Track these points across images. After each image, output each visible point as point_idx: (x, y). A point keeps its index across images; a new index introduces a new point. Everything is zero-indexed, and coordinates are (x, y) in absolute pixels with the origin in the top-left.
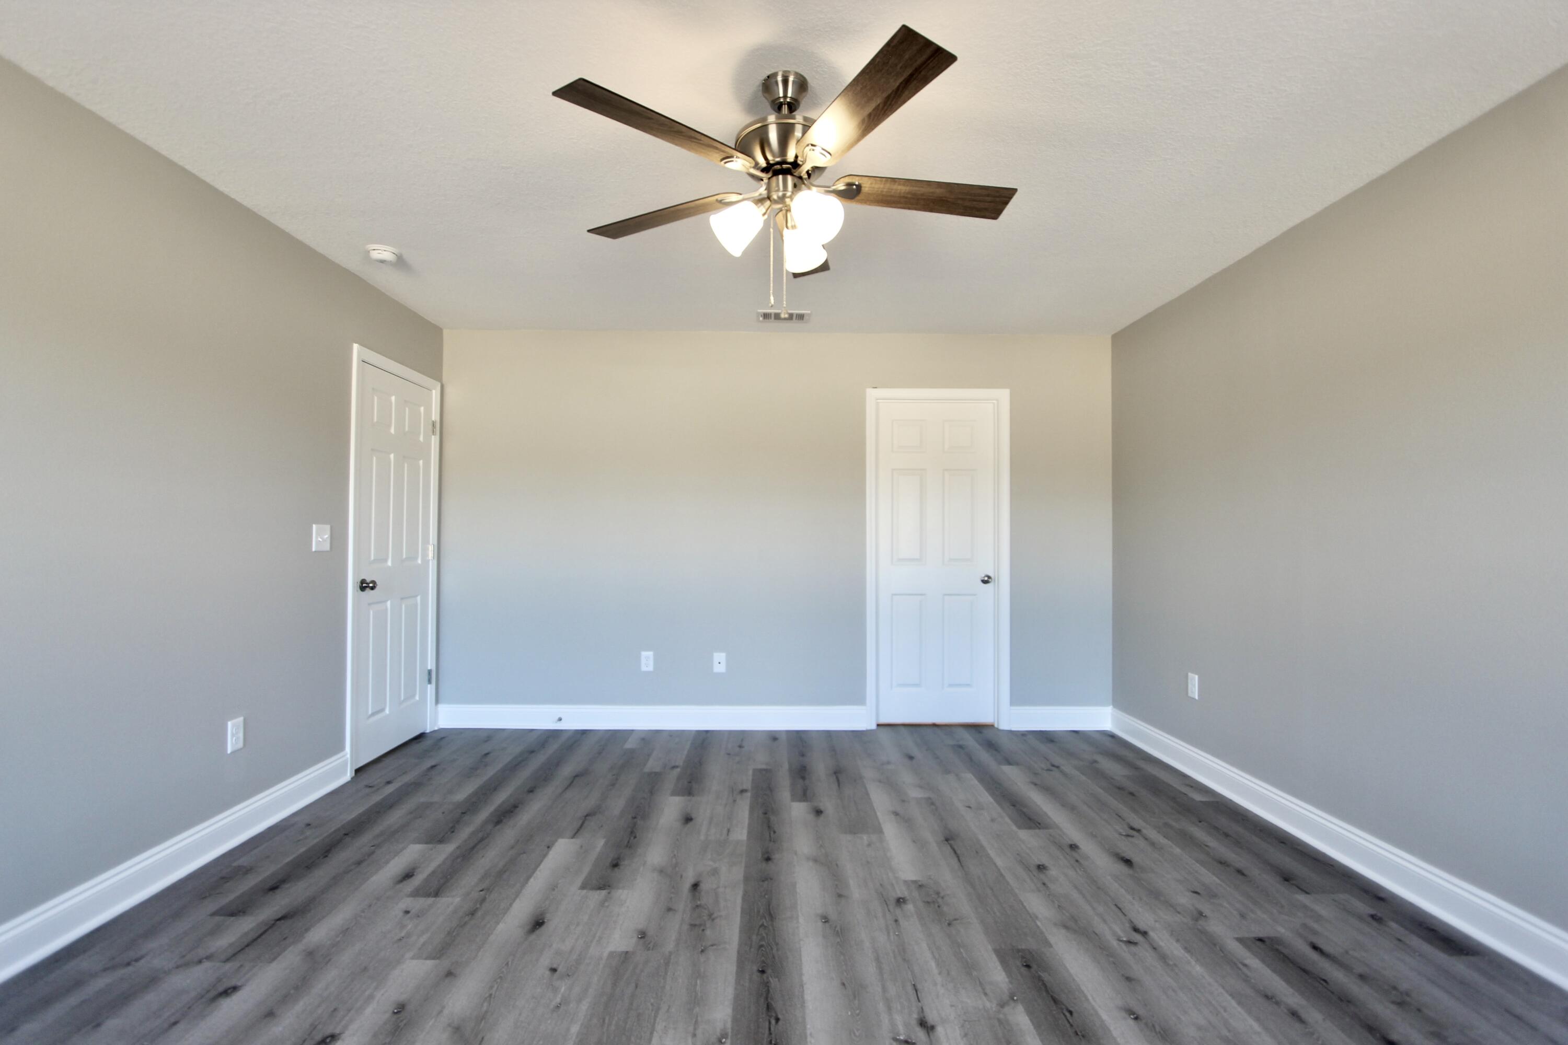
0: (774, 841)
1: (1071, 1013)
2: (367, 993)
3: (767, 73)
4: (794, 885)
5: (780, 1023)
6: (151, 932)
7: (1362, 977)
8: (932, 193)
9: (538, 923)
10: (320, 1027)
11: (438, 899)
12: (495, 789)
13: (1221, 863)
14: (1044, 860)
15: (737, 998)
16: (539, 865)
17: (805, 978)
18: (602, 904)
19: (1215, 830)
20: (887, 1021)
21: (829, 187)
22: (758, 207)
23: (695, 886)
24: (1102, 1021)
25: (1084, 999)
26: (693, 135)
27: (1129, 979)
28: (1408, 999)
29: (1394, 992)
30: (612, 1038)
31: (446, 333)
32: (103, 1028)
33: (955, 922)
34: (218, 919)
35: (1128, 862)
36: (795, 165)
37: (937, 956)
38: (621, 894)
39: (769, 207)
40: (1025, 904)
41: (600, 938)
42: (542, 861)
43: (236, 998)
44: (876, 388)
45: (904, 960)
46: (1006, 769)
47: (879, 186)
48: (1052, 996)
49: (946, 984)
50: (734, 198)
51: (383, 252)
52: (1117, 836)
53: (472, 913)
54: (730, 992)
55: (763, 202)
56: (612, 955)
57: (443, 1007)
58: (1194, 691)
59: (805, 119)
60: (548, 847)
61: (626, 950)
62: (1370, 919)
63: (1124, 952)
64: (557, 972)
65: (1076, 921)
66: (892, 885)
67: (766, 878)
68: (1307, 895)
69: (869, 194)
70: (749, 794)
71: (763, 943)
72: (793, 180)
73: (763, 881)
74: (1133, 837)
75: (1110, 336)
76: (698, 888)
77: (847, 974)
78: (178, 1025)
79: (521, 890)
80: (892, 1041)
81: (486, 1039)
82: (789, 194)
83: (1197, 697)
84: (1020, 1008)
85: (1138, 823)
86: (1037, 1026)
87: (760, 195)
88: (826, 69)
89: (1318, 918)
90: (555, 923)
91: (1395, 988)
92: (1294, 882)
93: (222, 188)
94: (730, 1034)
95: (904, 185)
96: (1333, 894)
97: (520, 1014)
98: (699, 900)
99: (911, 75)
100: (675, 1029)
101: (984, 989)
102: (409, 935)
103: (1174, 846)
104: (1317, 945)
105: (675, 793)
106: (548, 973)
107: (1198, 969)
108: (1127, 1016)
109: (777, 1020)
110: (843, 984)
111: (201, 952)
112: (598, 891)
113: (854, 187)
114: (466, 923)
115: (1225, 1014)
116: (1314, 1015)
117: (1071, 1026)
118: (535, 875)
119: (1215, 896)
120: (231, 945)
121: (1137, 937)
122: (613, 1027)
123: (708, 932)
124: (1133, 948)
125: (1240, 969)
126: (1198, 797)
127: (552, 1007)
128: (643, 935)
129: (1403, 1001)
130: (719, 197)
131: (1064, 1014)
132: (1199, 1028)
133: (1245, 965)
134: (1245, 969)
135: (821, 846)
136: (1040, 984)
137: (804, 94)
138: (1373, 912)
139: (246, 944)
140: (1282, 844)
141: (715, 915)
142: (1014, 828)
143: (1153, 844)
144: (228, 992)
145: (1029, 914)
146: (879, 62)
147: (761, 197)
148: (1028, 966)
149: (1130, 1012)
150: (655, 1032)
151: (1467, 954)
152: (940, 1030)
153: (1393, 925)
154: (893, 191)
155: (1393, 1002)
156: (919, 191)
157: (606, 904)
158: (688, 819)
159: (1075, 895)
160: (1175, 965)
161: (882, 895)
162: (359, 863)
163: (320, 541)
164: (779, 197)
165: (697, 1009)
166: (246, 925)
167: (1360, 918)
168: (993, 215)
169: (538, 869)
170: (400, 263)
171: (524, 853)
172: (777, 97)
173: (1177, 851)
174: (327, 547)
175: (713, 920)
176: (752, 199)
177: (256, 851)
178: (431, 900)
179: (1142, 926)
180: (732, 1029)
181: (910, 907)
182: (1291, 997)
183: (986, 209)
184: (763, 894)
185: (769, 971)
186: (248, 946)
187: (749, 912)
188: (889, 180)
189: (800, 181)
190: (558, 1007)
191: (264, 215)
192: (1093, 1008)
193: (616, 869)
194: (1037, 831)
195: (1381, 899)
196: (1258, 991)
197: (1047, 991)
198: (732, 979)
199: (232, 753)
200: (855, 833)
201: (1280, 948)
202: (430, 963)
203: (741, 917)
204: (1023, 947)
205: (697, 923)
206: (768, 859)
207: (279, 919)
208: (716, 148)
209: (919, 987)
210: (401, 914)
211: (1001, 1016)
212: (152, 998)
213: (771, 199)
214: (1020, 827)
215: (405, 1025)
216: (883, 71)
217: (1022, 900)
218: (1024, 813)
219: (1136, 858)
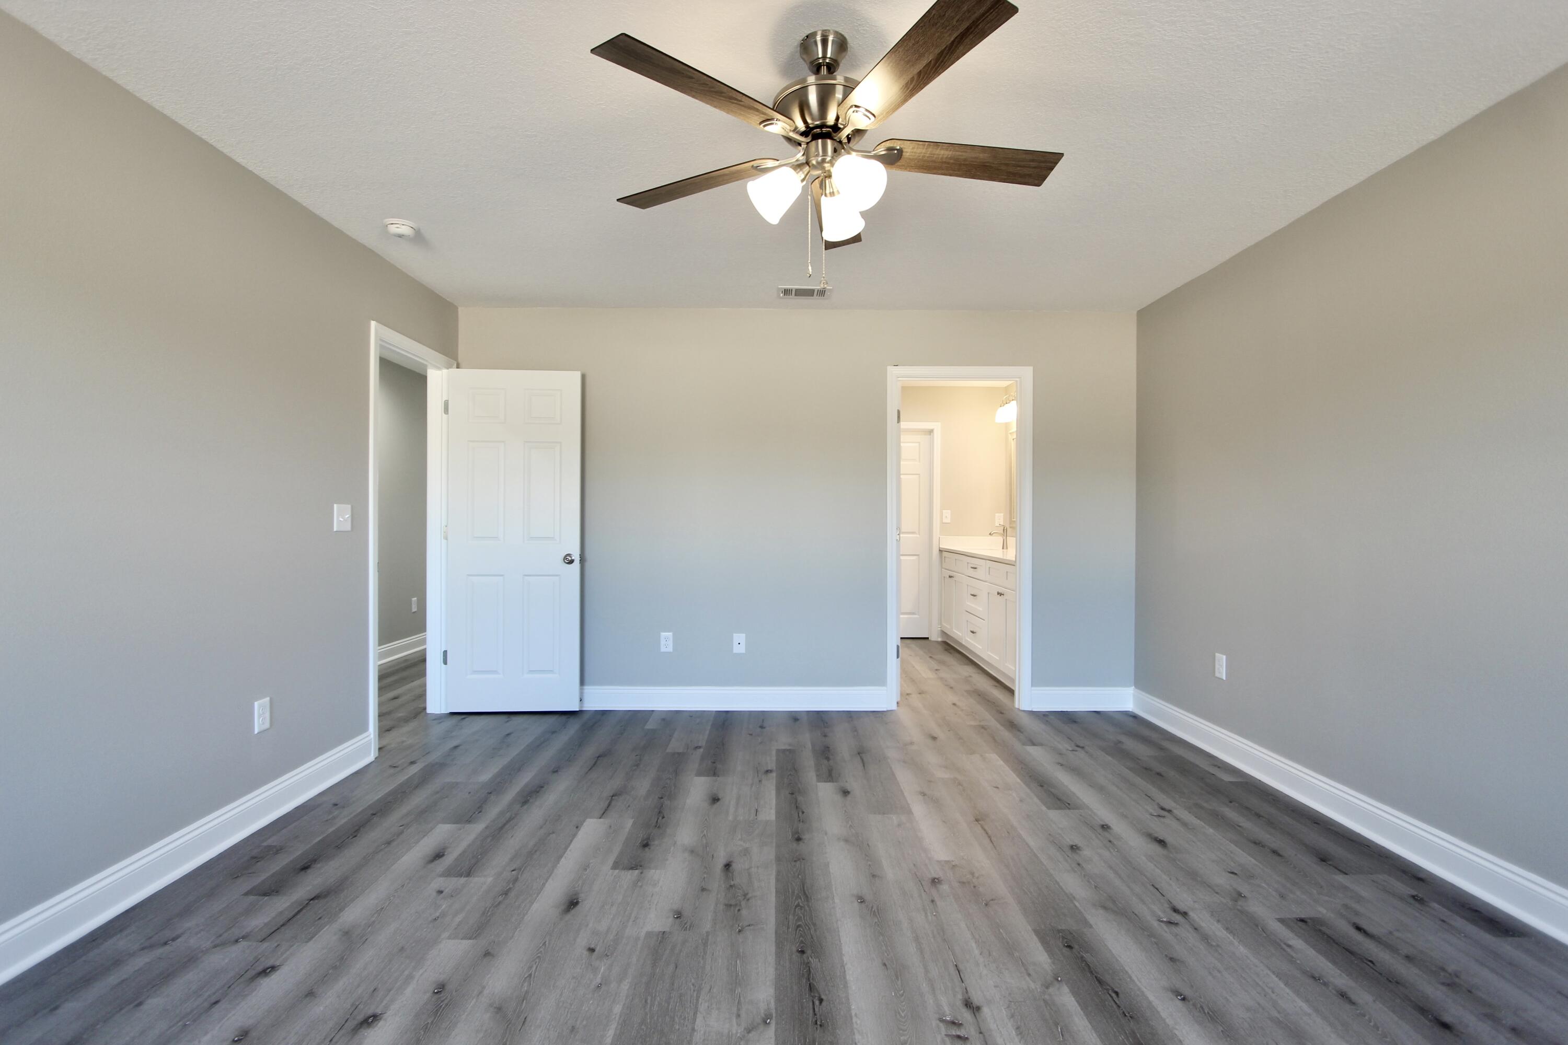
0: (803, 822)
1: (1117, 993)
2: (406, 973)
3: (806, 32)
4: (827, 865)
5: (824, 1003)
6: (187, 911)
7: (1408, 958)
8: (975, 158)
9: (572, 904)
10: (361, 1006)
11: (471, 879)
12: (519, 770)
13: (1255, 843)
14: (1077, 841)
15: (779, 978)
16: (570, 844)
17: (846, 959)
18: (636, 884)
19: (1247, 810)
20: (931, 1001)
21: (870, 152)
22: (797, 173)
23: (728, 866)
24: (1150, 1002)
25: (1129, 980)
26: (734, 96)
27: (1172, 959)
28: (1457, 980)
29: (1442, 974)
30: (656, 1018)
31: (461, 311)
32: (145, 1007)
33: (991, 902)
34: (252, 898)
35: (1161, 842)
36: (836, 128)
37: (977, 937)
38: (653, 874)
39: (808, 173)
40: (1061, 884)
41: (636, 918)
42: (571, 841)
43: (275, 977)
44: (897, 366)
45: (944, 940)
46: (1031, 749)
47: (921, 151)
48: (1096, 977)
49: (989, 964)
50: (770, 164)
51: (402, 227)
52: (1148, 816)
53: (506, 893)
54: (771, 972)
55: (802, 168)
56: (649, 934)
57: (484, 987)
58: (1222, 671)
59: (847, 79)
60: (577, 827)
61: (663, 931)
62: (1412, 901)
63: (1165, 933)
64: (596, 953)
65: (1114, 902)
66: (926, 865)
67: (798, 859)
68: (1346, 876)
69: (910, 159)
70: (774, 775)
71: (800, 923)
72: (833, 144)
73: (795, 861)
74: (1164, 817)
75: (1135, 312)
76: (731, 868)
77: (888, 955)
78: (220, 1004)
79: (553, 870)
80: (938, 1022)
81: (528, 1019)
82: (828, 159)
83: (1225, 679)
84: (1065, 989)
85: (1168, 803)
86: (1084, 1006)
87: (797, 160)
88: (867, 28)
89: (1359, 899)
90: (588, 904)
91: (1443, 969)
92: (1330, 863)
93: (239, 160)
94: (774, 1015)
95: (947, 150)
96: (1371, 874)
97: (561, 995)
98: (733, 880)
99: (968, 29)
100: (718, 1009)
101: (1026, 970)
102: (443, 915)
103: (1207, 827)
104: (1359, 926)
105: (699, 774)
106: (586, 953)
107: (1242, 950)
108: (1175, 998)
109: (821, 1001)
110: (885, 965)
111: (236, 932)
112: (631, 871)
113: (896, 152)
114: (500, 903)
115: (1273, 996)
116: (1364, 996)
117: (1119, 1007)
118: (565, 855)
119: (1252, 877)
120: (266, 925)
121: (1177, 918)
122: (655, 1008)
123: (744, 912)
124: (1174, 928)
125: (1284, 950)
126: (1227, 778)
127: (592, 987)
128: (679, 915)
129: (1452, 983)
130: (755, 163)
131: (1110, 995)
132: (1248, 1009)
133: (1289, 946)
134: (1288, 950)
135: (851, 826)
136: (1083, 964)
137: (844, 54)
138: (1415, 893)
139: (281, 923)
140: (1315, 825)
141: (750, 895)
142: (1044, 808)
143: (1185, 824)
144: (267, 971)
145: (1066, 894)
146: (934, 15)
147: (799, 163)
148: (1070, 947)
149: (1177, 993)
150: (698, 1013)
151: (1513, 936)
152: (986, 1010)
153: (1435, 905)
154: (935, 156)
155: (1443, 984)
156: (962, 155)
157: (640, 884)
158: (715, 800)
159: (1111, 875)
160: (1218, 946)
161: (916, 875)
162: (389, 843)
163: (340, 521)
164: (818, 163)
165: (739, 990)
166: (282, 904)
167: (1401, 899)
168: (1036, 182)
169: (569, 849)
170: (418, 238)
171: (553, 833)
172: (816, 58)
173: (1211, 831)
174: (348, 527)
175: (748, 900)
176: (790, 165)
177: (284, 831)
178: (463, 880)
179: (1181, 906)
180: (776, 1009)
181: (945, 887)
182: (1339, 978)
183: (1030, 176)
184: (796, 874)
185: (809, 952)
186: (283, 925)
187: (783, 892)
188: (932, 144)
189: (840, 145)
190: (599, 987)
191: (281, 188)
192: (1139, 989)
193: (647, 849)
194: (1067, 811)
195: (1420, 879)
196: (1304, 972)
197: (1091, 972)
198: (772, 959)
199: (258, 733)
200: (884, 814)
201: (1323, 929)
202: (467, 943)
203: (776, 896)
204: (1064, 928)
205: (733, 902)
206: (799, 839)
207: (312, 899)
208: (757, 110)
209: (961, 967)
210: (434, 894)
211: (1047, 997)
212: (192, 977)
213: (810, 165)
214: (1049, 808)
215: (447, 1005)
216: (939, 24)
217: (1058, 880)
218: (1054, 795)
219: (1169, 839)
